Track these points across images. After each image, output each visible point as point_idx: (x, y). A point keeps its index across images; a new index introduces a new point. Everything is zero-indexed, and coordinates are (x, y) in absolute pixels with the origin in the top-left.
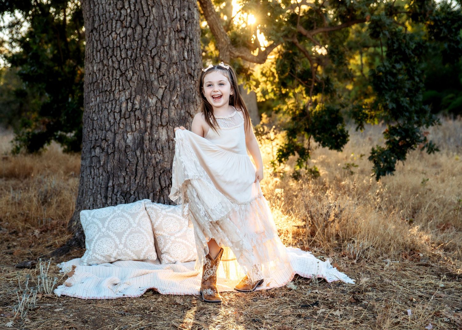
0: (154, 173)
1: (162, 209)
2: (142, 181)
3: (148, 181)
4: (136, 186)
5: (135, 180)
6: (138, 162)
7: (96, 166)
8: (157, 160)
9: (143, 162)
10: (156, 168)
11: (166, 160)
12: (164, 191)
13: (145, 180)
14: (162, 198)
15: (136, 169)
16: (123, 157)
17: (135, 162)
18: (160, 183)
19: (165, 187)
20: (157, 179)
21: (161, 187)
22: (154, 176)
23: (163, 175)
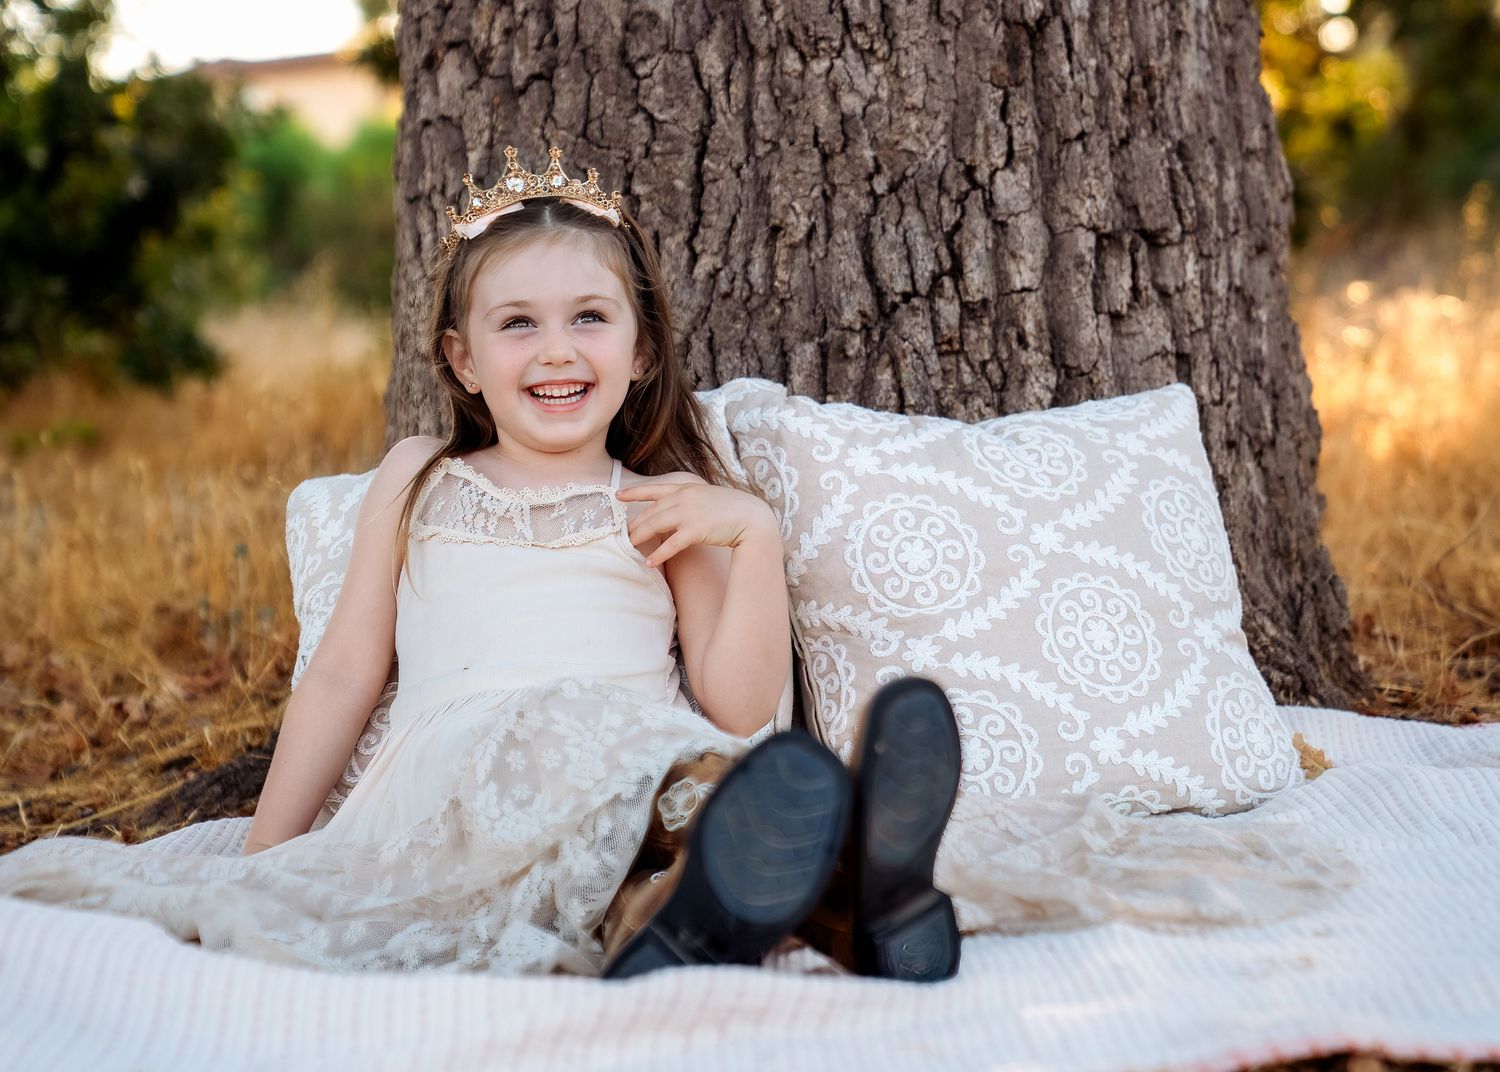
0: (827, 198)
1: (853, 438)
2: (739, 259)
3: (782, 254)
4: (697, 300)
5: (694, 258)
6: (713, 122)
7: (443, 192)
8: (851, 103)
9: (749, 126)
10: (839, 161)
11: (916, 97)
12: (897, 326)
13: (759, 252)
14: (885, 377)
15: (699, 180)
16: (608, 105)
17: (691, 125)
18: (870, 271)
19: (906, 297)
20: (847, 236)
21: (879, 294)
22: (829, 221)
23: (889, 207)
